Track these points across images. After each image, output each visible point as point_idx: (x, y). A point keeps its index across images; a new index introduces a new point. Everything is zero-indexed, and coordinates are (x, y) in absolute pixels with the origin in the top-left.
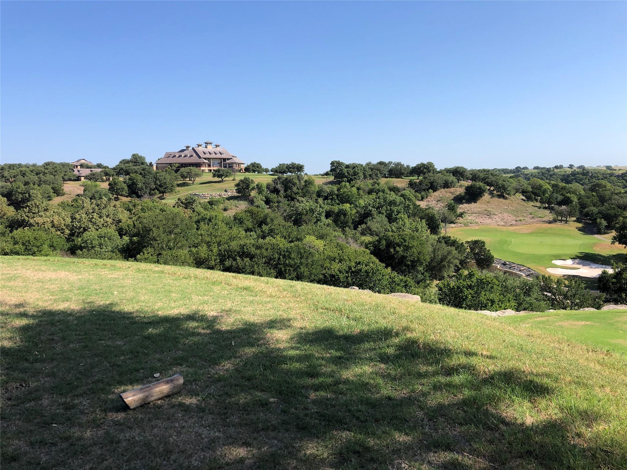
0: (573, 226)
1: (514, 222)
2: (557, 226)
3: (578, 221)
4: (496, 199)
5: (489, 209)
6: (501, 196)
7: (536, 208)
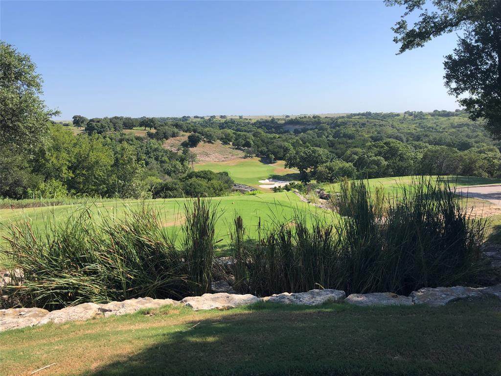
0: (256, 160)
1: (224, 159)
2: (248, 160)
3: (257, 156)
4: (207, 144)
5: (206, 151)
6: (209, 142)
7: (232, 149)
